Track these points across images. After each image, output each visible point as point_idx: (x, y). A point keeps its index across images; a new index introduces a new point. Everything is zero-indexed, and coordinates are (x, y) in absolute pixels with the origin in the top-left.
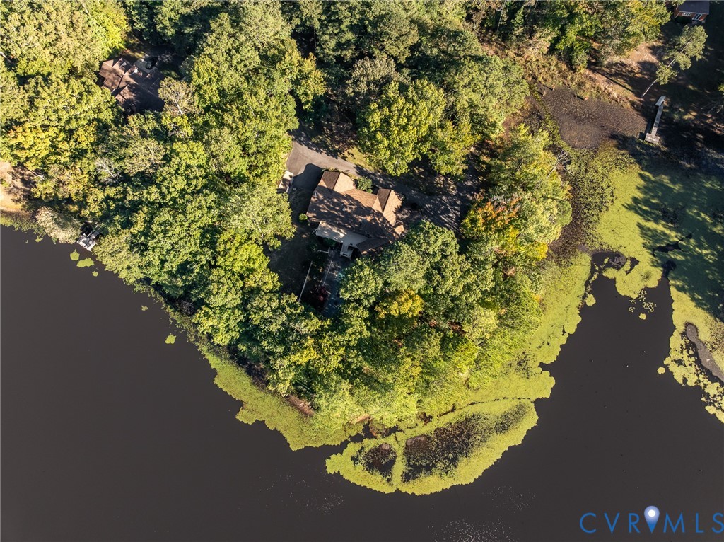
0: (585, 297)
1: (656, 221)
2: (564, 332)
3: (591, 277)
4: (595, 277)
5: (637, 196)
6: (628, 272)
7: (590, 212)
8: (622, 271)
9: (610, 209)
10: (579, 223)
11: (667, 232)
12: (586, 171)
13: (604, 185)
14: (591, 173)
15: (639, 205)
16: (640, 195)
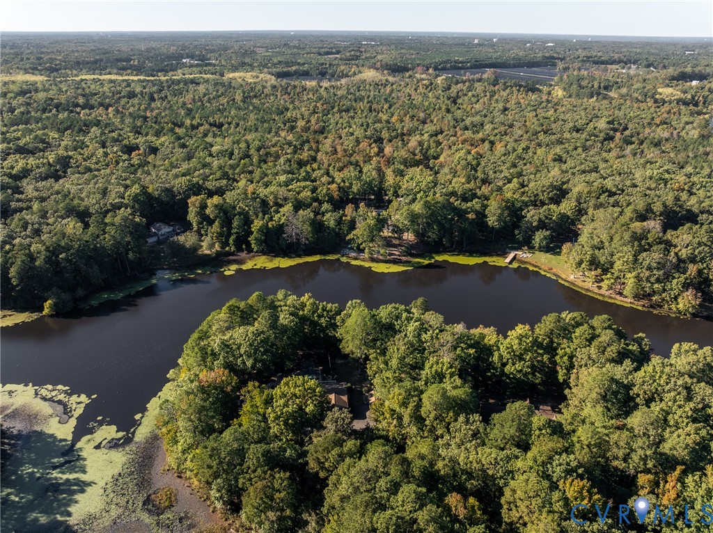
0: (142, 418)
1: (68, 480)
2: (159, 397)
3: (136, 428)
4: (132, 430)
5: (81, 495)
6: (106, 439)
7: (129, 470)
8: (109, 438)
9: (111, 477)
10: (140, 459)
11: (60, 475)
12: (127, 502)
13: (112, 495)
14: (122, 501)
15: (80, 488)
16: (78, 497)
